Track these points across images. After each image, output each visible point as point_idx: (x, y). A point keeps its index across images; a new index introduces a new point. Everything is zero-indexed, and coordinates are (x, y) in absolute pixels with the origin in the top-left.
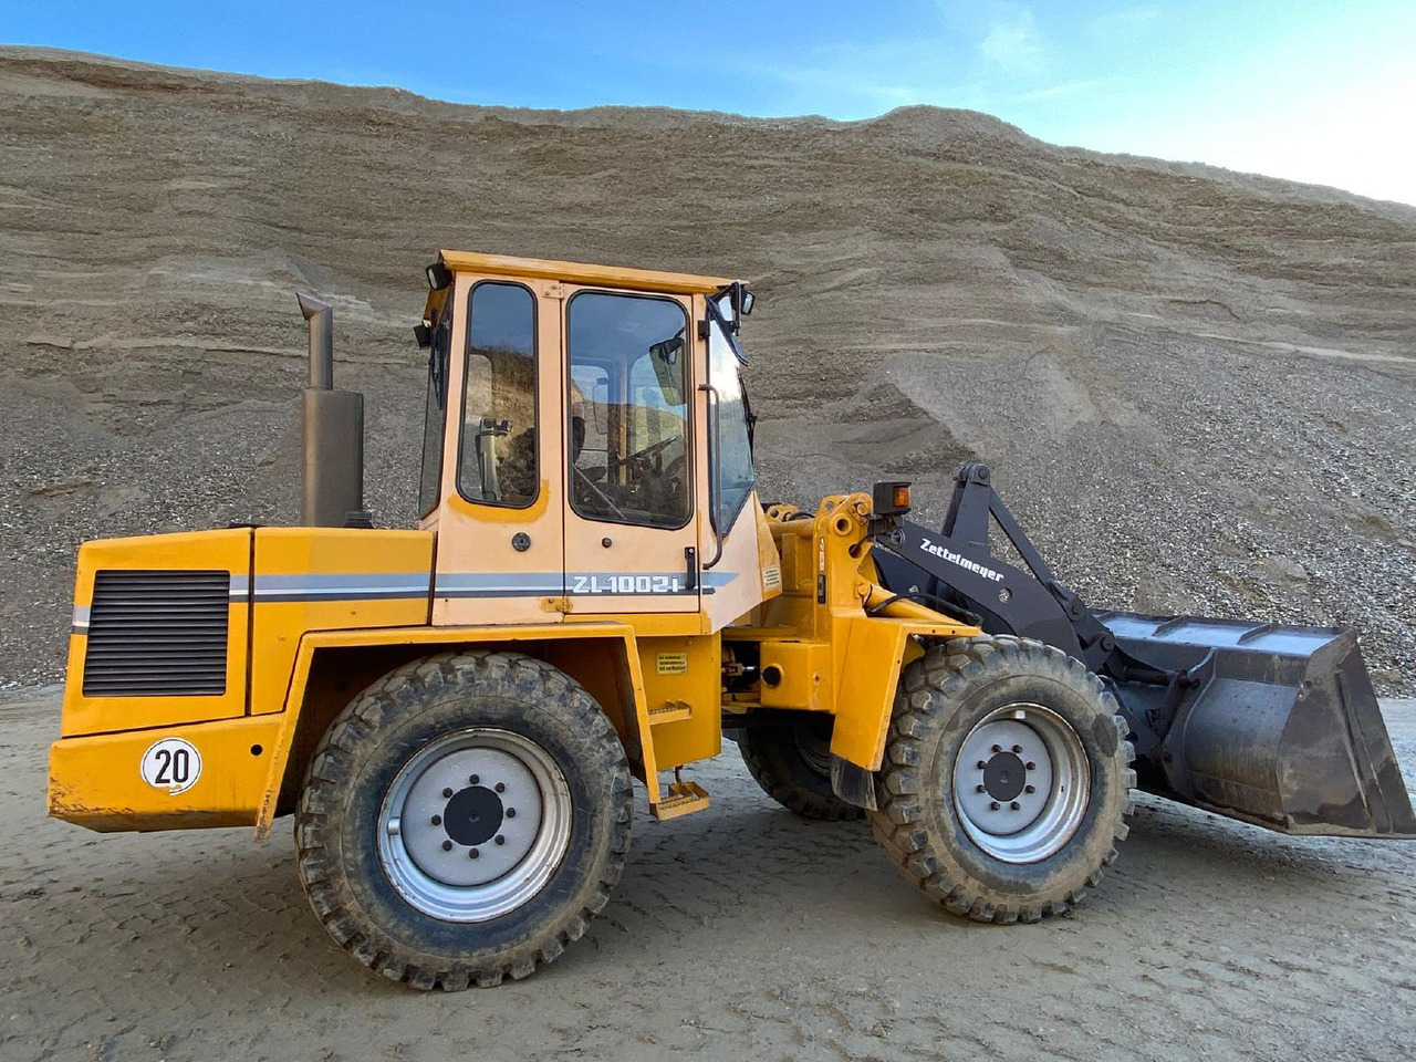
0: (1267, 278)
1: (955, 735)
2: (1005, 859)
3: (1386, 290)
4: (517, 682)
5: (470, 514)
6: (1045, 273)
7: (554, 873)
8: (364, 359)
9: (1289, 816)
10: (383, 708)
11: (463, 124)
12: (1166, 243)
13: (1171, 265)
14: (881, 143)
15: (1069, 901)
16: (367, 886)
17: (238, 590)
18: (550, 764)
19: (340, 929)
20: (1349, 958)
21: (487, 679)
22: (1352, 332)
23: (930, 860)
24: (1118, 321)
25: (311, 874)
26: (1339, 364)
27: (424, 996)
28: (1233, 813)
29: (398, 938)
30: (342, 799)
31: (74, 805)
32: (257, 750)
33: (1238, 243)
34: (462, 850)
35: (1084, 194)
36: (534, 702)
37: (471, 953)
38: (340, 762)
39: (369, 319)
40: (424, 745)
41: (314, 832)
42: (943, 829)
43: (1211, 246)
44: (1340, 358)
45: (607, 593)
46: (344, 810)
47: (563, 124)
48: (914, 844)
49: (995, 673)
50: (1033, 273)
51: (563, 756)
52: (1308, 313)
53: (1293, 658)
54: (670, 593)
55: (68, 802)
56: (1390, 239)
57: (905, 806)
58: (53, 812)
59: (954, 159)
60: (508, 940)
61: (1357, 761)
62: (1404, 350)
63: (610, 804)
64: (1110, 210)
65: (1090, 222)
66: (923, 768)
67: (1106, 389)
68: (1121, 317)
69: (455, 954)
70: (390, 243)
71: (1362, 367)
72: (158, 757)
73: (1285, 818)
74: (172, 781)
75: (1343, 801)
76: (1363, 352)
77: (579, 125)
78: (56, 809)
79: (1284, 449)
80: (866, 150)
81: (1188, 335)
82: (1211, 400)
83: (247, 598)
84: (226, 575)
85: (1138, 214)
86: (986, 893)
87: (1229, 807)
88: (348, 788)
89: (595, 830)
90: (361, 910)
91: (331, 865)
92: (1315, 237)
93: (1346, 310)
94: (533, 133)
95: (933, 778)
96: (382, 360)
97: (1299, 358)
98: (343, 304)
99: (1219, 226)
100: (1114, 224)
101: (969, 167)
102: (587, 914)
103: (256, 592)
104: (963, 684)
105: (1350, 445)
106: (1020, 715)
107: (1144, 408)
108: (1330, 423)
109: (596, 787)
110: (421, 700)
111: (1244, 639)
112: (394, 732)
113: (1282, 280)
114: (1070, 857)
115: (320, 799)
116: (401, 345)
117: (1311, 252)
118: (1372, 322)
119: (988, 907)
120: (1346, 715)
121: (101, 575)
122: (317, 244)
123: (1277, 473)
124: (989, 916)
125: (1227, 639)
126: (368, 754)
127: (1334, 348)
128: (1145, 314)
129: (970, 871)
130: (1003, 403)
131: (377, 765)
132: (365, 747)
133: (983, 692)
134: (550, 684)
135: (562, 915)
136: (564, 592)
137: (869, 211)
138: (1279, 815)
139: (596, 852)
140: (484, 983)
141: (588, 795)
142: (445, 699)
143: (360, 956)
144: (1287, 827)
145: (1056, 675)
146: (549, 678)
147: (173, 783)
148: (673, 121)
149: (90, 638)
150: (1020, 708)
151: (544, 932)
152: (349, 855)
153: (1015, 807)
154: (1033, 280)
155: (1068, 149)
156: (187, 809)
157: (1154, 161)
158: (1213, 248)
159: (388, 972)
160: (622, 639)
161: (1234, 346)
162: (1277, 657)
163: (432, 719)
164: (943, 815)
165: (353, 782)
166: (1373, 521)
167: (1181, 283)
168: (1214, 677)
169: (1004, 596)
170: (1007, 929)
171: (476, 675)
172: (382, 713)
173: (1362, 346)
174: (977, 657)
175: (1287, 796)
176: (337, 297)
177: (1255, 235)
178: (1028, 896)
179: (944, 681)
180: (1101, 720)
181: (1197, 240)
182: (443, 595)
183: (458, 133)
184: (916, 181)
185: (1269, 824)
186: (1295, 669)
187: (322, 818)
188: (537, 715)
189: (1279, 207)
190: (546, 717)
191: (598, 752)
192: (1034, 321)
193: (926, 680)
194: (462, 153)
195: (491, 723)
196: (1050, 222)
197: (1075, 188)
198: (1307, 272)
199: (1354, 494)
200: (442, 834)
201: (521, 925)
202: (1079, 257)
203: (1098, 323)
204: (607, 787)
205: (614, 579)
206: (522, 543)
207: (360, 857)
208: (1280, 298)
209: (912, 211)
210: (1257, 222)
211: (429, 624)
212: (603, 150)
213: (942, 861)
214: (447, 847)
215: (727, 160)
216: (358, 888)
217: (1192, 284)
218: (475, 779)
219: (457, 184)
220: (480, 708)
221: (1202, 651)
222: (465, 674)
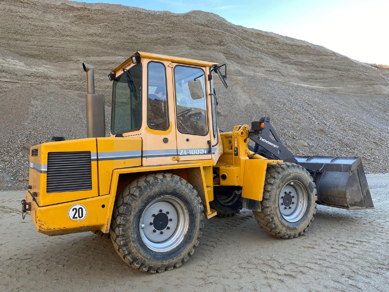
0: (290, 65)
1: (279, 190)
2: (290, 222)
3: (318, 69)
4: (174, 181)
5: (151, 132)
6: (234, 61)
7: (185, 236)
8: (23, 82)
9: (349, 205)
10: (139, 191)
11: (54, 5)
12: (265, 54)
13: (266, 61)
14: (188, 20)
15: (304, 231)
16: (138, 244)
17: (93, 157)
18: (182, 205)
19: (131, 258)
20: (372, 238)
21: (166, 181)
22: (311, 80)
23: (274, 223)
24: (254, 76)
25: (122, 242)
26: (308, 88)
27: (154, 275)
28: (333, 205)
29: (147, 259)
30: (130, 219)
31: (47, 228)
32: (103, 206)
33: (283, 55)
34: (158, 232)
35: (244, 39)
36: (179, 187)
37: (166, 261)
38: (128, 208)
39: (24, 69)
40: (150, 201)
41: (122, 230)
42: (277, 215)
43: (276, 55)
44: (308, 87)
45: (188, 155)
46: (130, 222)
47: (89, 7)
48: (271, 220)
49: (288, 173)
50: (231, 61)
51: (186, 202)
52: (300, 75)
53: (346, 165)
54: (204, 154)
55: (45, 227)
56: (319, 55)
57: (268, 210)
58: (40, 231)
59: (209, 27)
60: (175, 256)
61: (362, 190)
62: (323, 85)
63: (199, 215)
64: (250, 44)
65: (245, 47)
66: (272, 199)
67: (253, 95)
68: (254, 75)
69: (162, 262)
70: (29, 43)
71: (313, 89)
72: (73, 210)
73: (348, 206)
74: (78, 217)
75: (359, 201)
76: (313, 85)
77: (93, 8)
78: (41, 230)
79: (299, 111)
80: (184, 22)
81: (271, 80)
82: (280, 98)
83: (97, 160)
84: (89, 152)
85: (257, 45)
86: (287, 231)
87: (331, 204)
88: (131, 216)
89: (196, 223)
90: (137, 252)
91: (128, 239)
92: (301, 54)
93: (309, 74)
94: (78, 10)
95: (275, 201)
96: (30, 82)
97: (298, 87)
98: (15, 63)
99: (277, 50)
100: (251, 48)
101: (213, 29)
102: (194, 246)
103: (99, 158)
104: (280, 176)
105: (314, 110)
106: (292, 183)
107: (263, 100)
108: (308, 104)
109: (196, 210)
110: (149, 188)
111: (332, 161)
112: (143, 198)
113: (293, 65)
114: (304, 219)
115: (124, 219)
116: (36, 77)
117: (300, 58)
118: (315, 77)
119: (287, 235)
120: (359, 179)
121: (49, 154)
122: (4, 42)
123: (298, 118)
124: (287, 237)
125: (328, 161)
126: (136, 205)
127: (306, 84)
128: (260, 74)
129: (283, 225)
130: (227, 98)
131: (139, 208)
132: (135, 203)
133: (285, 178)
134: (182, 182)
135: (189, 247)
136: (177, 155)
137: (186, 40)
138: (346, 205)
139: (196, 229)
140: (169, 269)
141: (194, 213)
142: (156, 187)
143: (136, 265)
144: (348, 208)
145: (301, 173)
146: (182, 180)
147: (78, 218)
148: (124, 9)
149: (48, 174)
150: (292, 182)
151: (184, 253)
152: (133, 236)
153: (290, 208)
154: (232, 63)
155: (239, 26)
156: (83, 226)
157: (261, 31)
158: (276, 56)
159: (144, 269)
160: (200, 167)
161: (283, 83)
162: (342, 165)
163: (153, 193)
164: (277, 211)
165: (133, 213)
166: (322, 130)
167: (269, 65)
168: (325, 171)
169: (279, 152)
170: (291, 240)
171: (163, 180)
172: (139, 193)
173: (313, 84)
174: (283, 169)
175: (348, 200)
176: (12, 61)
177: (286, 53)
178: (296, 231)
179: (276, 175)
180: (310, 183)
181: (272, 54)
182: (145, 157)
183: (52, 8)
184: (199, 32)
185: (343, 208)
186: (348, 168)
187: (124, 225)
188: (180, 191)
189: (292, 45)
190: (182, 191)
191: (196, 200)
192: (232, 75)
193: (271, 175)
194: (54, 14)
195: (167, 194)
196: (236, 47)
197: (241, 37)
198: (300, 63)
199: (317, 123)
200: (152, 227)
201: (178, 252)
202: (243, 57)
203: (249, 76)
204: (198, 210)
205: (190, 151)
206: (166, 140)
207: (135, 236)
208: (293, 70)
209: (198, 41)
210: (287, 49)
211: (142, 166)
212: (103, 17)
213: (277, 223)
214: (154, 231)
215: (142, 22)
216: (136, 245)
217: (272, 66)
218: (161, 211)
219: (53, 24)
220: (165, 189)
221: (322, 164)
222: (161, 180)
